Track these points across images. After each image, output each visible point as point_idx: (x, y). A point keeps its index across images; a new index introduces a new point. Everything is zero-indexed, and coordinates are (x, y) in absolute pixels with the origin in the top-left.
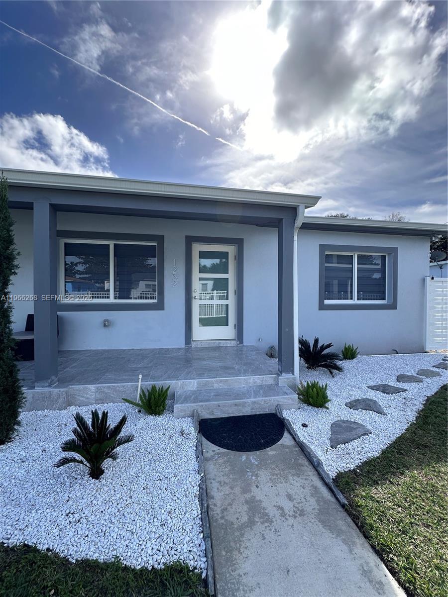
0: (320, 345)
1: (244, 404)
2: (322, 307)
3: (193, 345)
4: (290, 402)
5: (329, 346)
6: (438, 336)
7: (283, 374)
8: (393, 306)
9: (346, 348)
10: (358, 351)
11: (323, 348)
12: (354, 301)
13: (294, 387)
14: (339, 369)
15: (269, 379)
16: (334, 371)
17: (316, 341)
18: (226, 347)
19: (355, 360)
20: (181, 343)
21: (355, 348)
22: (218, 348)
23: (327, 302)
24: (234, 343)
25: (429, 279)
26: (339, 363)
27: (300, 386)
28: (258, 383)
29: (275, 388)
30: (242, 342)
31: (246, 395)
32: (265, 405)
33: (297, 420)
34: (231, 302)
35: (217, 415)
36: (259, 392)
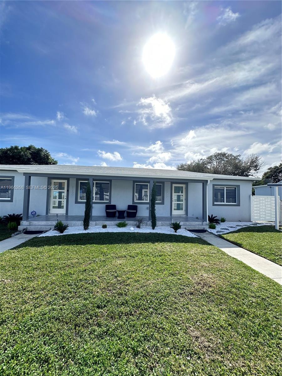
0: (213, 217)
1: (196, 227)
2: (214, 205)
3: (173, 216)
4: (207, 227)
5: (216, 217)
7: (204, 222)
8: (239, 205)
9: (222, 219)
10: (226, 220)
11: (214, 217)
12: (225, 203)
14: (220, 224)
15: (200, 223)
16: (218, 224)
17: (212, 215)
19: (224, 223)
20: (169, 216)
22: (180, 217)
23: (215, 203)
24: (185, 216)
25: (251, 196)
26: (219, 222)
27: (208, 224)
28: (198, 224)
29: (202, 225)
30: (187, 216)
31: (196, 225)
32: (201, 228)
33: (209, 230)
34: (184, 203)
35: (191, 229)
36: (199, 225)
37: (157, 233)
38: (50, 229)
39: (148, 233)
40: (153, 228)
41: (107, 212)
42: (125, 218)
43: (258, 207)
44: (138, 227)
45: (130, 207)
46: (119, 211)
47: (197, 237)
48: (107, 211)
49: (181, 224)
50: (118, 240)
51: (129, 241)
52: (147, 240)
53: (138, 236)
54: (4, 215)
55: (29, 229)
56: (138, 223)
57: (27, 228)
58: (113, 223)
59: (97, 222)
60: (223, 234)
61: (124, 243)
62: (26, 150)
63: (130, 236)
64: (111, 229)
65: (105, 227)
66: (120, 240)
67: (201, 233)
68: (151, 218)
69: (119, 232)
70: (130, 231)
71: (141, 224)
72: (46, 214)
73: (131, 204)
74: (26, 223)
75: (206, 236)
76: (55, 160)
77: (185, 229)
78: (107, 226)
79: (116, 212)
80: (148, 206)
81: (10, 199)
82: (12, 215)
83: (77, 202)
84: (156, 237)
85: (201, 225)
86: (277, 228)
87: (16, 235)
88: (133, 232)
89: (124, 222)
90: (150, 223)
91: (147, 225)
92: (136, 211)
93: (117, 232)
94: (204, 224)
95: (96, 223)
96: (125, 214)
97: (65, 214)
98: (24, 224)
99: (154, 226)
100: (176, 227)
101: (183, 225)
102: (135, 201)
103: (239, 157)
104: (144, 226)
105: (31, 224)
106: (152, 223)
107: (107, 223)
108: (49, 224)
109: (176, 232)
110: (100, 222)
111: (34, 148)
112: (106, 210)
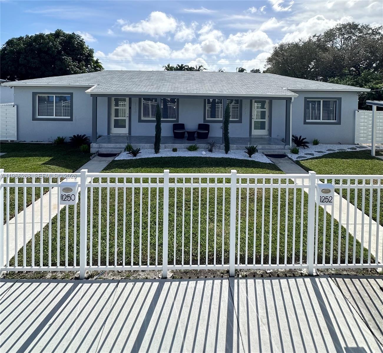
1: (275, 151)
2: (305, 123)
3: (252, 137)
5: (305, 138)
6: (361, 137)
7: (287, 146)
8: (339, 123)
9: (315, 140)
10: (319, 142)
11: (303, 139)
12: (321, 121)
13: (290, 149)
14: (307, 147)
15: (282, 147)
17: (300, 137)
18: (265, 138)
20: (248, 136)
21: (318, 141)
22: (262, 138)
24: (268, 136)
25: (356, 111)
27: (291, 148)
28: (279, 147)
29: (284, 149)
30: (271, 136)
31: (276, 149)
32: (281, 152)
33: (290, 155)
34: (266, 120)
35: (269, 153)
36: (279, 149)
37: (229, 158)
38: (120, 151)
39: (220, 158)
40: (227, 153)
41: (175, 133)
42: (195, 140)
43: (365, 126)
44: (211, 151)
45: (201, 126)
46: (188, 133)
47: (271, 162)
48: (175, 131)
49: (259, 147)
50: (191, 165)
51: (202, 165)
52: (218, 165)
53: (210, 161)
54: (70, 136)
55: (101, 152)
56: (210, 147)
57: (98, 150)
58: (183, 145)
59: (167, 145)
60: (302, 160)
61: (197, 167)
62: (55, 39)
63: (203, 161)
64: (182, 152)
65: (175, 150)
66: (193, 164)
67: (279, 159)
68: (224, 141)
69: (191, 157)
70: (202, 156)
71: (213, 148)
72: (108, 135)
73: (202, 123)
74: (96, 145)
75: (283, 162)
76: (89, 48)
77: (263, 153)
78: (178, 150)
79: (185, 132)
80: (221, 124)
81: (69, 117)
82: (76, 135)
83: (140, 121)
84: (227, 162)
85: (282, 149)
86: (373, 154)
87: (94, 157)
88: (205, 156)
89: (195, 145)
90: (223, 146)
91: (220, 148)
92: (207, 132)
93: (189, 157)
94: (286, 148)
95: (165, 146)
96: (196, 135)
97: (128, 135)
98: (94, 147)
99: (227, 150)
100: (251, 151)
101: (260, 149)
102: (207, 119)
103: (380, 31)
104: (217, 150)
105: (100, 146)
106: (225, 147)
107: (176, 146)
108: (117, 147)
109: (250, 157)
110: (169, 145)
111: (64, 34)
112: (173, 131)
